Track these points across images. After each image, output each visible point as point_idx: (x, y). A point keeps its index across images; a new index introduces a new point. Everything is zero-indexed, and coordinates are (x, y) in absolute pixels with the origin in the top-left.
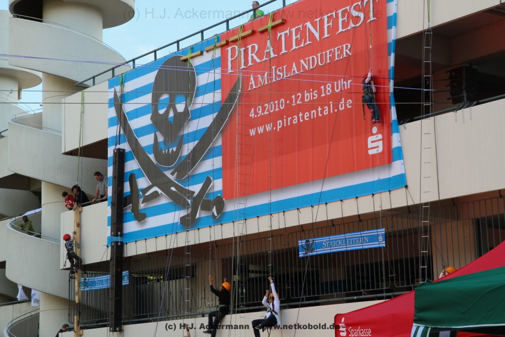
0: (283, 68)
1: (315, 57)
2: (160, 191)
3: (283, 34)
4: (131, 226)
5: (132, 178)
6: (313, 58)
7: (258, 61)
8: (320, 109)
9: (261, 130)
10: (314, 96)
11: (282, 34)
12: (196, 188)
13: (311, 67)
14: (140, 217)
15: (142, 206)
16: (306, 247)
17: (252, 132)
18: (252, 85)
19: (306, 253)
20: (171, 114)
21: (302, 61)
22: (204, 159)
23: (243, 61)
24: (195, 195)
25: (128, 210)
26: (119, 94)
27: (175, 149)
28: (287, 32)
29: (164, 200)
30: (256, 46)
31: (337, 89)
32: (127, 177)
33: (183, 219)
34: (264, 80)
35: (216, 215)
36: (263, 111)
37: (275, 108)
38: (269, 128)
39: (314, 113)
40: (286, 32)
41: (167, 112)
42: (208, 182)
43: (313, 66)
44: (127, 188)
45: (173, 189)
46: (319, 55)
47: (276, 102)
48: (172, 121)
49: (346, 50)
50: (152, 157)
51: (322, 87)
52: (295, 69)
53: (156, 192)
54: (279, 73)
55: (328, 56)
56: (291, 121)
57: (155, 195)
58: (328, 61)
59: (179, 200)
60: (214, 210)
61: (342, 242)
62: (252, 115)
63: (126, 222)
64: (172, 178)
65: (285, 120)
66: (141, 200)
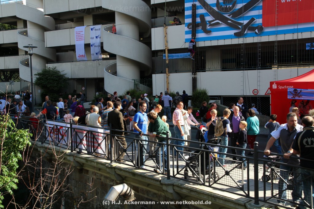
2: (220, 22)
4: (201, 35)
5: (202, 16)
9: (288, 0)
12: (245, 22)
14: (207, 32)
15: (208, 27)
16: (310, 46)
17: (283, 1)
19: (310, 48)
22: (250, 11)
24: (244, 24)
25: (200, 28)
27: (231, 6)
29: (223, 26)
32: (198, 16)
33: (235, 34)
35: (258, 33)
42: (253, 19)
44: (198, 20)
45: (230, 22)
50: (215, 8)
53: (218, 22)
57: (218, 24)
59: (233, 26)
60: (257, 31)
63: (198, 33)
64: (228, 17)
66: (208, 25)
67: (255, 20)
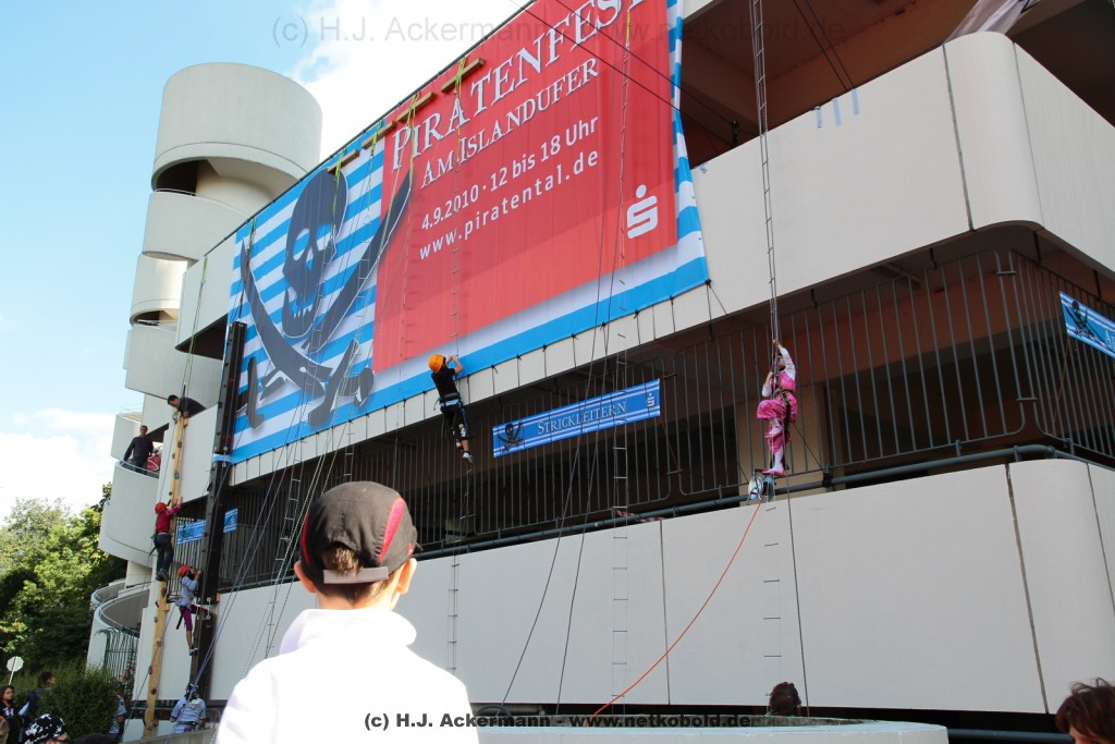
0: (478, 137)
1: (532, 101)
2: (285, 377)
3: (480, 83)
4: (244, 438)
5: (252, 362)
6: (529, 104)
7: (438, 136)
8: (538, 183)
9: (438, 245)
10: (528, 165)
11: (478, 85)
12: (333, 363)
13: (525, 119)
15: (260, 403)
16: (506, 438)
17: (425, 253)
18: (428, 177)
19: (506, 449)
20: (310, 256)
21: (510, 115)
22: (348, 314)
23: (416, 144)
24: (333, 372)
25: (243, 413)
26: (247, 247)
27: (310, 308)
28: (488, 77)
29: (290, 390)
30: (438, 116)
31: (571, 140)
32: (245, 365)
33: (313, 415)
34: (445, 165)
35: (360, 400)
36: (443, 215)
37: (463, 203)
38: (450, 239)
39: (527, 193)
40: (484, 78)
41: (305, 255)
43: (528, 115)
44: (244, 380)
45: (303, 369)
46: (539, 95)
47: (465, 193)
48: (310, 267)
49: (589, 69)
50: (279, 327)
51: (544, 146)
52: (499, 131)
53: (280, 379)
54: (470, 146)
55: (556, 90)
56: (489, 217)
57: (279, 384)
58: (556, 99)
60: (358, 393)
61: (574, 420)
62: (425, 226)
63: (238, 432)
64: (302, 352)
65: (478, 218)
66: (260, 395)
67: (356, 347)
